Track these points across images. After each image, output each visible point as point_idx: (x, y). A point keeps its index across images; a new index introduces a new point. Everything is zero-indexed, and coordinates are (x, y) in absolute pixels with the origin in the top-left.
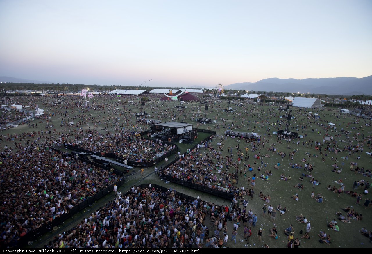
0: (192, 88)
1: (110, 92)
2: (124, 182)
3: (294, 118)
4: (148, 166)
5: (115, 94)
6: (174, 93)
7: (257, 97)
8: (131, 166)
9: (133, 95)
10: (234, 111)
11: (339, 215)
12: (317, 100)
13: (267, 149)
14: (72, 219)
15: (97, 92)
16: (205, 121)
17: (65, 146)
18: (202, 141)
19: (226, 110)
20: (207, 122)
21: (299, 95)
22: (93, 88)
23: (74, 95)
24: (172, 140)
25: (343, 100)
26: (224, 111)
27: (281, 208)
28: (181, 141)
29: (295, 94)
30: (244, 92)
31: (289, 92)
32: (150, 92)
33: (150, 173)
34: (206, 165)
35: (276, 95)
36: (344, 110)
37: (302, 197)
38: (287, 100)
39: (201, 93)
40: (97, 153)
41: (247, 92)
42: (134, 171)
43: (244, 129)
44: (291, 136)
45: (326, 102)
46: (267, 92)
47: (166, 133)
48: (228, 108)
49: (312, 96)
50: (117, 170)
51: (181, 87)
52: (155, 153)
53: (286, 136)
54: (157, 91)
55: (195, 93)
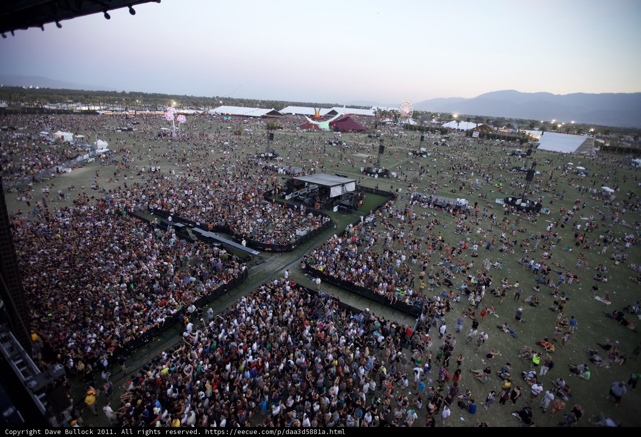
0: (355, 105)
1: (212, 111)
2: (247, 276)
4: (284, 251)
5: (220, 114)
6: (323, 115)
7: (474, 129)
8: (257, 249)
9: (251, 116)
10: (429, 155)
11: (592, 353)
12: (588, 139)
15: (190, 108)
16: (377, 172)
17: (150, 210)
18: (371, 211)
19: (414, 153)
20: (381, 175)
21: (554, 128)
22: (185, 101)
23: (151, 115)
24: (322, 207)
26: (410, 154)
28: (335, 209)
29: (545, 123)
30: (450, 118)
31: (536, 120)
32: (281, 112)
33: (287, 263)
35: (509, 124)
36: (637, 160)
37: (534, 319)
38: (529, 136)
39: (371, 116)
40: (201, 224)
41: (455, 116)
42: (261, 259)
43: (446, 190)
44: (528, 209)
45: (605, 142)
46: (493, 119)
47: (311, 192)
48: (419, 149)
49: (580, 130)
51: (334, 103)
52: (293, 229)
53: (519, 208)
54: (293, 110)
55: (360, 116)
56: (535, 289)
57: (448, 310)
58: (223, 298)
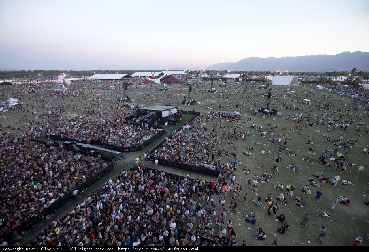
0: (175, 69)
1: (89, 78)
2: (113, 167)
3: (274, 96)
4: (136, 150)
5: (94, 79)
6: (156, 76)
7: (239, 77)
8: (119, 151)
9: (114, 79)
10: (217, 91)
11: (311, 180)
12: (294, 78)
13: (249, 126)
14: (65, 206)
15: (75, 77)
16: (189, 102)
17: (47, 137)
18: (187, 123)
19: (209, 91)
20: (191, 104)
21: (278, 74)
22: (71, 74)
23: (49, 83)
24: (158, 123)
25: (317, 77)
26: (207, 92)
27: (262, 179)
28: (166, 124)
29: (274, 72)
30: (226, 72)
31: (269, 71)
32: (132, 76)
34: (192, 146)
35: (256, 74)
36: (318, 86)
37: (280, 168)
38: (267, 79)
39: (184, 75)
40: (82, 141)
41: (229, 72)
42: (122, 156)
43: (228, 108)
44: (270, 113)
45: (303, 79)
46: (248, 72)
47: (151, 116)
48: (211, 89)
49: (291, 74)
50: (105, 156)
51: (163, 70)
52: (141, 138)
53: (266, 113)
54: (139, 74)
55: (178, 75)
56: (279, 152)
57: (235, 170)
58: (98, 183)
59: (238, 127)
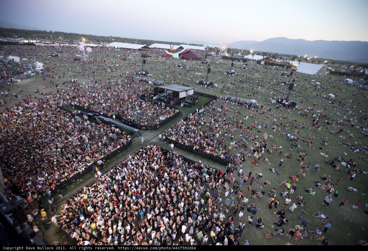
0: (194, 44)
1: (108, 45)
2: (132, 143)
4: (152, 129)
5: (113, 47)
6: (175, 49)
7: (262, 59)
8: (137, 128)
9: (132, 49)
11: (317, 182)
12: (323, 66)
15: (94, 43)
16: (206, 83)
17: (72, 105)
18: (203, 106)
19: (228, 73)
20: (208, 86)
21: (306, 60)
22: (91, 38)
23: (70, 47)
24: (174, 104)
26: (225, 73)
28: (182, 105)
29: (301, 57)
30: (248, 53)
31: (296, 55)
32: (150, 47)
33: (155, 135)
35: (281, 57)
38: (291, 64)
39: (203, 51)
40: (103, 113)
41: (251, 51)
42: (139, 134)
43: (245, 95)
44: (289, 106)
46: (272, 54)
47: (168, 95)
48: (230, 71)
49: (319, 61)
51: (181, 42)
52: (158, 116)
53: (284, 105)
54: (157, 46)
55: (197, 50)
56: (290, 149)
58: (118, 156)
59: (253, 117)
